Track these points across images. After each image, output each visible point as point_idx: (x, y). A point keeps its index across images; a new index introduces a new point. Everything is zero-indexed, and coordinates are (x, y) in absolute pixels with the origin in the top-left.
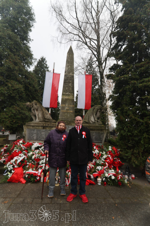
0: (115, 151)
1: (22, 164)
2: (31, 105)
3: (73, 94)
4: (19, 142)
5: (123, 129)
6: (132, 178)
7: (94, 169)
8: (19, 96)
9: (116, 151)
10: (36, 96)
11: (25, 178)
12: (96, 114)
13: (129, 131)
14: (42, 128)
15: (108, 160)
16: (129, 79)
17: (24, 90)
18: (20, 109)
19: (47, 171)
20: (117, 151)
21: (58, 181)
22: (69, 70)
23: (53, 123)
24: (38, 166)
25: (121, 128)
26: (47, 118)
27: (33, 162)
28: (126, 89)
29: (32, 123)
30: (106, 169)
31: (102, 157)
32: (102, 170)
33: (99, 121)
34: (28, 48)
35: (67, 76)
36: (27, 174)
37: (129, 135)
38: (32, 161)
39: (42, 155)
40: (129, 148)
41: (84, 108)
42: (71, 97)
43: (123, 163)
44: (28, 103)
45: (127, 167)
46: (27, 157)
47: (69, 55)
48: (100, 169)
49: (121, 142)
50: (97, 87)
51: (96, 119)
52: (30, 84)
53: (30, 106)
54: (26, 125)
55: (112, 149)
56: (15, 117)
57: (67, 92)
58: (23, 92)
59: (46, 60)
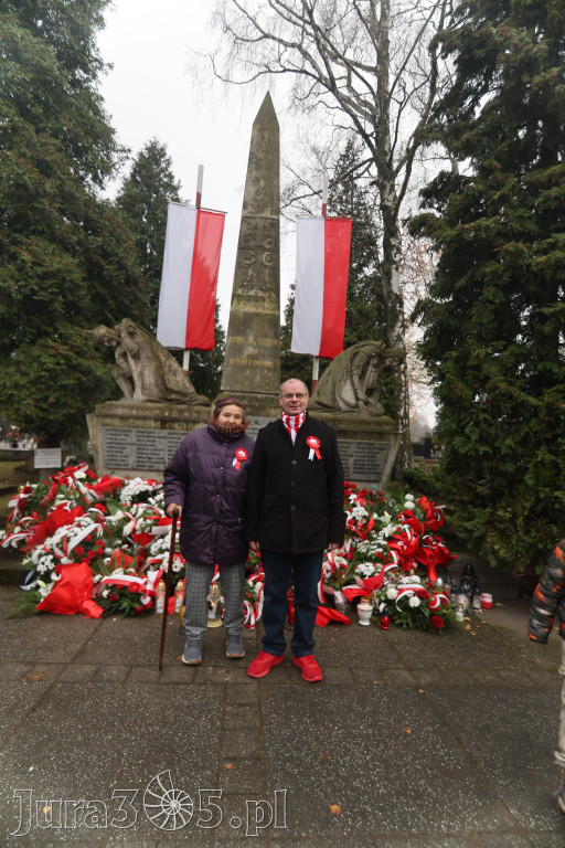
0: (427, 510)
1: (87, 551)
2: (112, 339)
3: (273, 295)
4: (73, 476)
5: (460, 431)
6: (484, 605)
7: (348, 570)
8: (65, 303)
9: (430, 512)
10: (130, 301)
11: (98, 599)
12: (362, 376)
13: (482, 440)
14: (158, 424)
15: (400, 543)
16: (499, 234)
17: (84, 279)
18: (71, 354)
19: (176, 577)
20: (433, 510)
21: (219, 612)
22: (259, 198)
23: (197, 408)
24: (146, 559)
25: (454, 427)
26: (176, 389)
27: (125, 546)
28: (483, 278)
29: (119, 407)
30: (390, 573)
31: (378, 530)
32: (377, 575)
33: (371, 400)
34: (92, 102)
35: (253, 221)
36: (107, 588)
37: (481, 453)
38: (123, 544)
39: (158, 522)
40: (479, 500)
41: (315, 351)
42: (266, 305)
43: (453, 555)
44: (102, 330)
45: (466, 567)
46: (104, 527)
47: (260, 131)
48: (368, 574)
49: (449, 478)
50: (369, 271)
51: (362, 395)
52: (106, 255)
53: (109, 342)
54: (97, 412)
55: (418, 505)
56: (55, 382)
57: (252, 288)
58: (78, 287)
59: (167, 157)
